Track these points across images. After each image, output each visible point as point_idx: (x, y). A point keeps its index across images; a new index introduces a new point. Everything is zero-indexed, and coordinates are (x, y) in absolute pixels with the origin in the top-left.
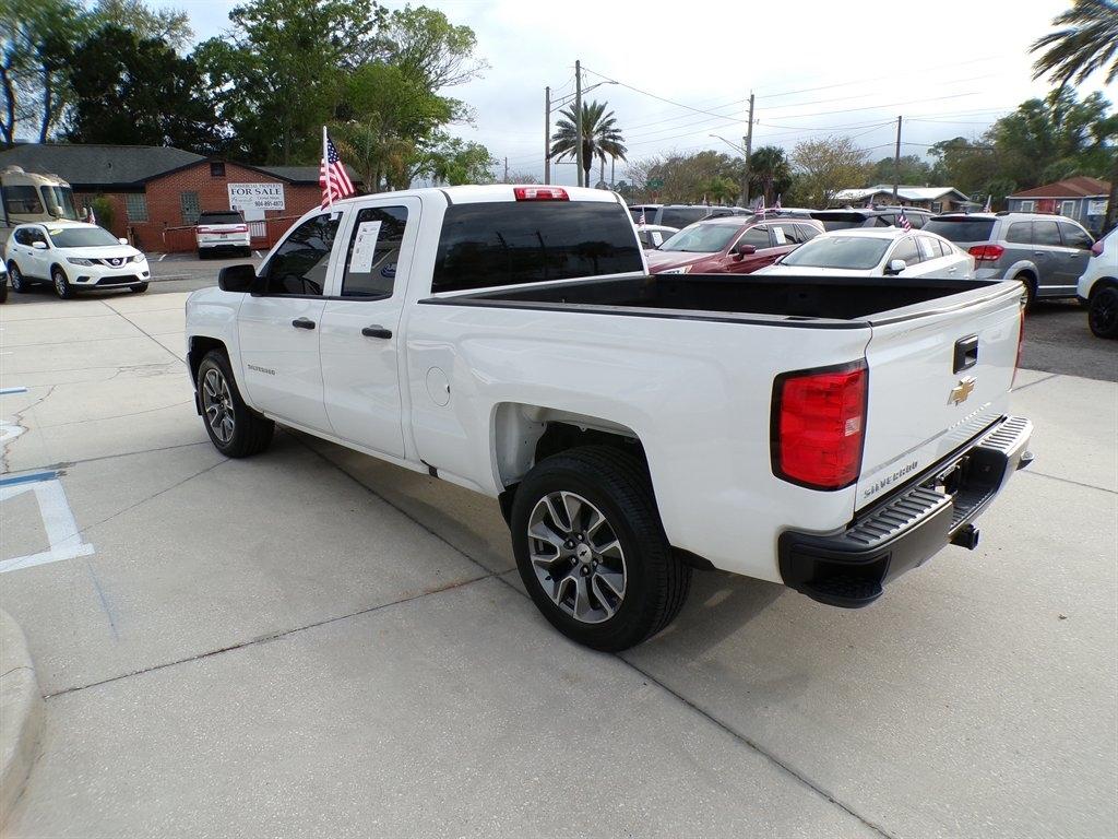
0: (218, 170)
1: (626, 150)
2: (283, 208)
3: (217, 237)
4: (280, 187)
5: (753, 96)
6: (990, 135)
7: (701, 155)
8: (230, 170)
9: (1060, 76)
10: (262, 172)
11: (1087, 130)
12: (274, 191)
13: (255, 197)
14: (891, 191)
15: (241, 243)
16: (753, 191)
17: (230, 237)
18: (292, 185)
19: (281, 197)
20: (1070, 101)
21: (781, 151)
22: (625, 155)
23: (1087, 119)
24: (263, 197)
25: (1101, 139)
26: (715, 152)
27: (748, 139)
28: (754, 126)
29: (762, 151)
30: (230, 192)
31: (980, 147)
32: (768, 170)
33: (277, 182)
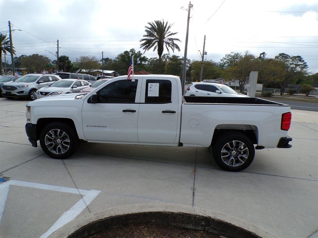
1: (15, 51)
5: (58, 40)
6: (117, 58)
7: (34, 55)
9: (145, 48)
11: (138, 60)
14: (102, 71)
16: (60, 68)
20: (135, 52)
21: (68, 57)
22: (15, 53)
23: (138, 57)
25: (141, 62)
26: (38, 55)
27: (57, 53)
28: (59, 49)
29: (62, 57)
31: (115, 61)
32: (65, 63)
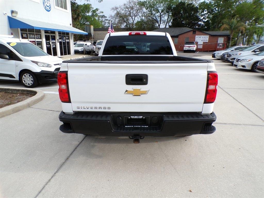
0: (194, 32)
2: (208, 41)
3: (188, 48)
4: (208, 36)
8: (197, 32)
10: (205, 33)
12: (206, 37)
13: (201, 39)
15: (193, 49)
17: (191, 48)
18: (211, 36)
19: (208, 39)
24: (204, 39)
30: (196, 38)
33: (207, 35)
